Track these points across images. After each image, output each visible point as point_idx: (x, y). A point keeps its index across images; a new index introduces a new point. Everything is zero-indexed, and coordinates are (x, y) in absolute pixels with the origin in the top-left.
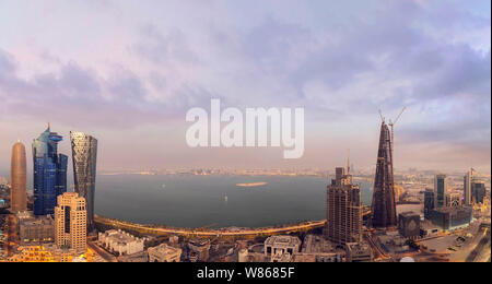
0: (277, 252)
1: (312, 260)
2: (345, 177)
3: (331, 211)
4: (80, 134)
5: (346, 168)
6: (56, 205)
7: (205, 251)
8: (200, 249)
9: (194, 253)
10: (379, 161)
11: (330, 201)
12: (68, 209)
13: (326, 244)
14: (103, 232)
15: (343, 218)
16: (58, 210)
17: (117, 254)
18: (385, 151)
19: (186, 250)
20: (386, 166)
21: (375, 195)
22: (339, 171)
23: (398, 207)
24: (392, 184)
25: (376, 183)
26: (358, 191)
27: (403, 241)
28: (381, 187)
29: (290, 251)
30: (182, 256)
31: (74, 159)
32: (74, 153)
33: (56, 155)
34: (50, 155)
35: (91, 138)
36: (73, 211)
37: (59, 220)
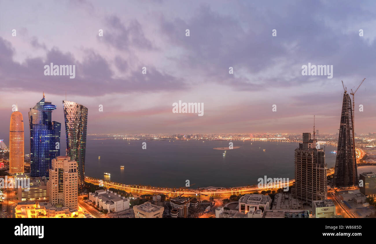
0: (250, 209)
1: (282, 217)
2: (311, 141)
3: (299, 172)
4: (72, 103)
5: (312, 134)
6: (51, 168)
7: (185, 208)
8: (181, 207)
9: (175, 211)
10: (342, 127)
11: (298, 162)
12: (61, 171)
13: (294, 202)
14: (93, 192)
15: (310, 178)
16: (52, 172)
17: (106, 212)
18: (347, 118)
19: (168, 207)
20: (349, 131)
21: (338, 157)
22: (306, 136)
23: (359, 168)
24: (354, 148)
25: (339, 147)
26: (323, 154)
27: (364, 199)
28: (344, 150)
29: (262, 209)
30: (165, 213)
31: (66, 126)
32: (66, 121)
33: (50, 123)
34: (45, 122)
35: (82, 107)
36: (66, 173)
37: (53, 181)
